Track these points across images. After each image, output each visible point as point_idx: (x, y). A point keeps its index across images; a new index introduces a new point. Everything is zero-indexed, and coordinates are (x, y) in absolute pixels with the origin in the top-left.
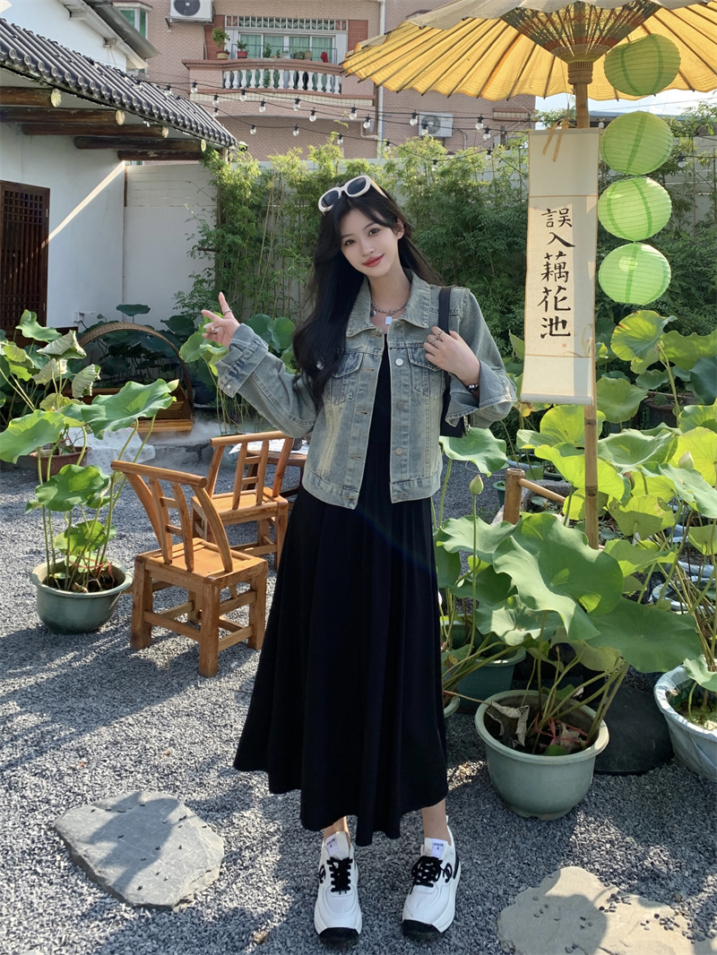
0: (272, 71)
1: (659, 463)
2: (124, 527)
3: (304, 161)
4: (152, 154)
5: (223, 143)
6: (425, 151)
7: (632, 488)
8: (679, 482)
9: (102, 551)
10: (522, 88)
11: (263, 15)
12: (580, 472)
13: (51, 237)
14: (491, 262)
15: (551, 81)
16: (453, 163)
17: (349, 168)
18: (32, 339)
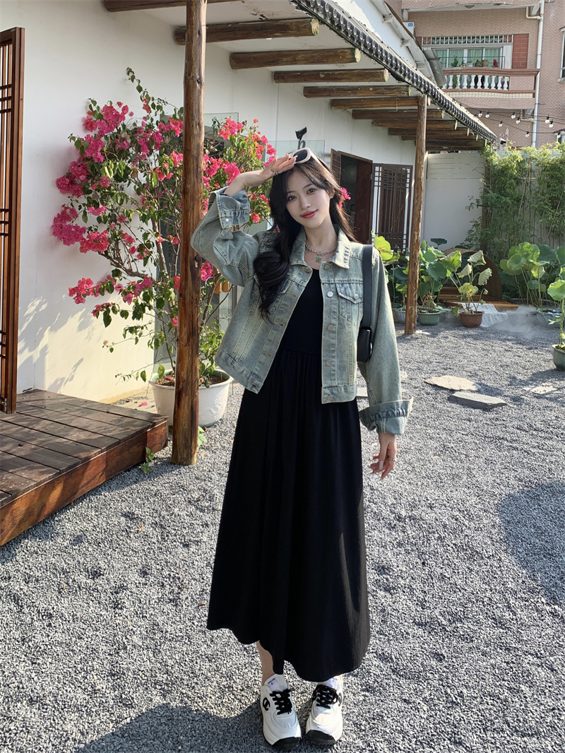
11: (449, 35)
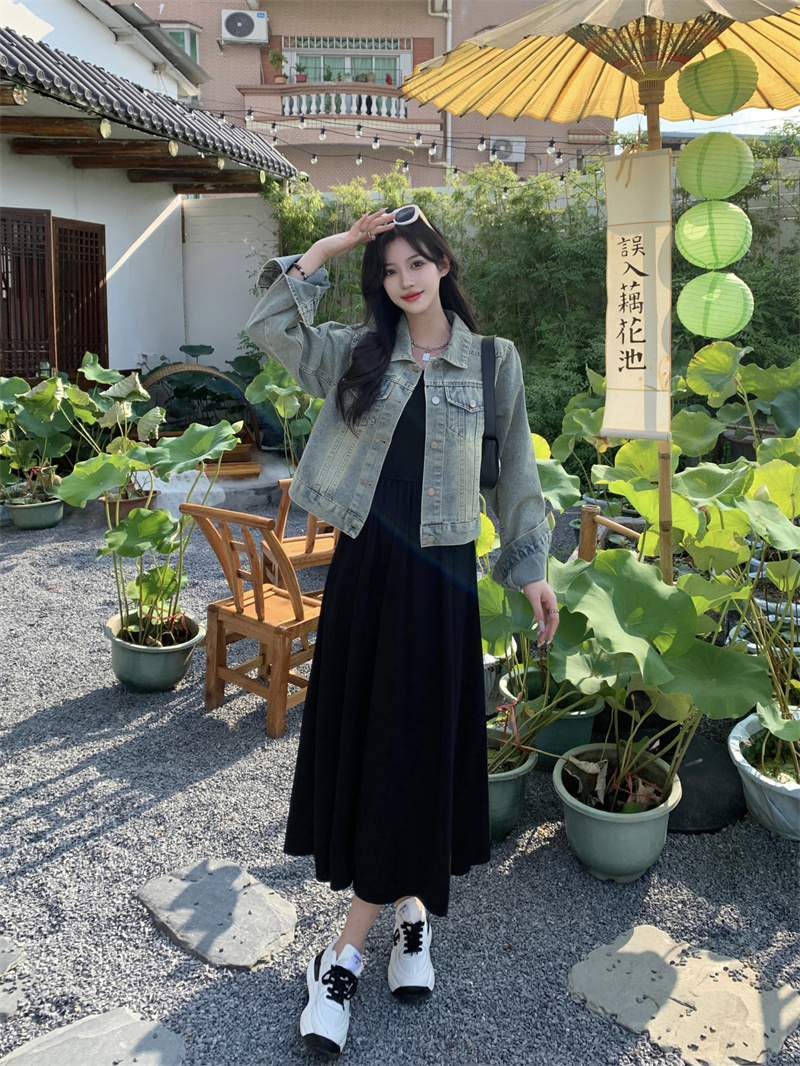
0: (333, 96)
1: (735, 496)
2: (197, 574)
3: (368, 192)
4: (208, 187)
5: (283, 173)
6: (495, 178)
7: (708, 523)
8: (754, 515)
9: (174, 600)
10: (593, 108)
11: (321, 35)
12: (654, 507)
13: (109, 275)
14: (566, 294)
15: (623, 102)
16: (525, 190)
17: (415, 197)
18: (95, 382)
